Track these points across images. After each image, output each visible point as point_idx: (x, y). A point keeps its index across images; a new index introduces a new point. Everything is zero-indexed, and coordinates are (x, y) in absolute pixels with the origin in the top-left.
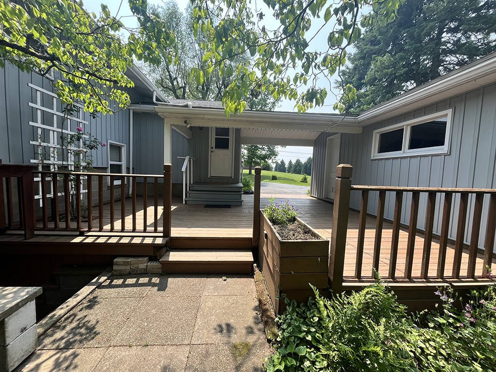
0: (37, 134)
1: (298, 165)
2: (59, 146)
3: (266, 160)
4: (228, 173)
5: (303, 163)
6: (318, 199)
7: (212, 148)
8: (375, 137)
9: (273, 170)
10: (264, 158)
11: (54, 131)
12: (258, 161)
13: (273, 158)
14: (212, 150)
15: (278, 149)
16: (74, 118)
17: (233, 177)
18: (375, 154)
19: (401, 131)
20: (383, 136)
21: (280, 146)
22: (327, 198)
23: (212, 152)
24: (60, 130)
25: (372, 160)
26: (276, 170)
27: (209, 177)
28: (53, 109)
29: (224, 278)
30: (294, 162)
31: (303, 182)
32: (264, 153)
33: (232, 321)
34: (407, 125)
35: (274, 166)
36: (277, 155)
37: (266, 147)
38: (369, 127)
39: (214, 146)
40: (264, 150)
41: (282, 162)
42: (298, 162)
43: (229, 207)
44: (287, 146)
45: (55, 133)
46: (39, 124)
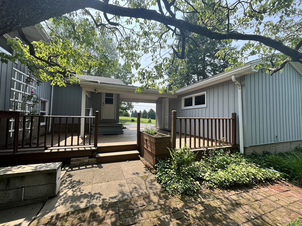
0: (13, 95)
1: (145, 113)
2: (22, 102)
3: (127, 110)
4: (112, 117)
5: (148, 112)
6: (160, 129)
7: (104, 103)
8: (183, 100)
9: (130, 116)
10: (125, 109)
11: (21, 93)
12: (122, 111)
13: (131, 109)
14: (103, 104)
15: (134, 104)
16: (30, 86)
17: (116, 119)
18: (183, 107)
19: (192, 98)
20: (186, 100)
21: (135, 103)
22: (164, 128)
23: (103, 105)
24: (24, 93)
25: (182, 110)
26: (132, 116)
27: (102, 119)
28: (21, 81)
29: (127, 161)
30: (142, 111)
31: (149, 122)
32: (125, 106)
33: (138, 172)
34: (194, 96)
35: (130, 114)
36: (133, 108)
37: (126, 103)
38: (180, 96)
39: (104, 102)
40: (125, 105)
41: (136, 111)
42: (145, 111)
43: (117, 134)
44: (139, 103)
45: (21, 94)
46: (14, 89)
